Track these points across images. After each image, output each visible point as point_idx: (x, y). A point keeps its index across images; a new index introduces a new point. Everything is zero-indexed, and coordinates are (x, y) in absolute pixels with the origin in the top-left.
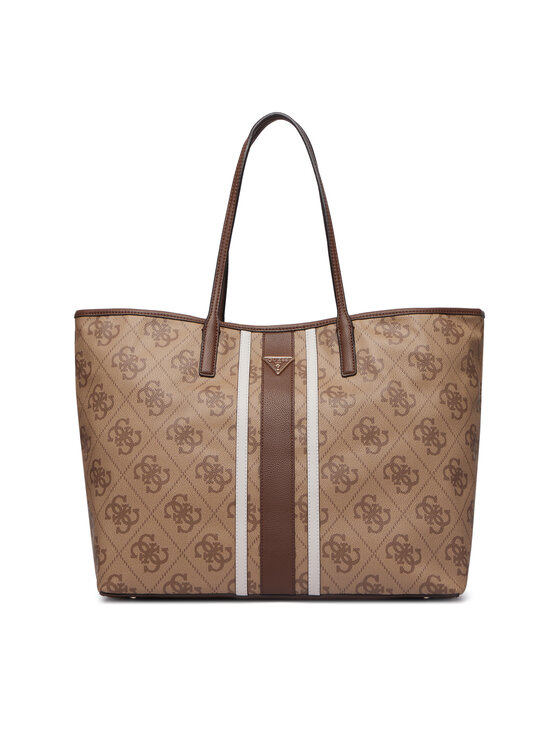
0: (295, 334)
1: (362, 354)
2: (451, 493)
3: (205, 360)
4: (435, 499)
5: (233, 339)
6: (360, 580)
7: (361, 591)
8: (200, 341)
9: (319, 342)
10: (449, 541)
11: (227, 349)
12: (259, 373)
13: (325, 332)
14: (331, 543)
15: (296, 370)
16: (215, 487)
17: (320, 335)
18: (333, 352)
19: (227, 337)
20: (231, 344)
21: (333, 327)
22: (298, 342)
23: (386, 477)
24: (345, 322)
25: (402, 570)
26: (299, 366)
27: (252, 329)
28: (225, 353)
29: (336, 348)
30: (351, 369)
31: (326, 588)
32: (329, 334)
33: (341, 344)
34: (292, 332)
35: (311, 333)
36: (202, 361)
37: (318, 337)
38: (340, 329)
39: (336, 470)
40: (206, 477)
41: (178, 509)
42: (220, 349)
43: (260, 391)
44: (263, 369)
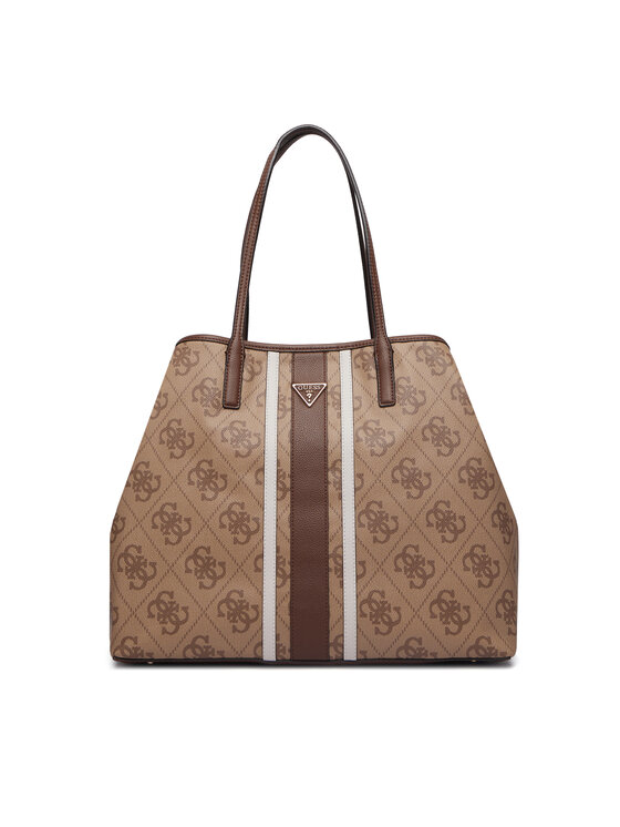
0: (328, 355)
1: (402, 383)
2: (500, 541)
3: (229, 389)
4: (483, 548)
5: (259, 363)
6: (402, 642)
7: (403, 655)
8: (224, 366)
9: (355, 366)
10: (499, 597)
11: (253, 374)
12: (288, 404)
13: (361, 355)
14: (369, 601)
15: (330, 400)
16: (242, 538)
17: (356, 357)
18: (369, 377)
19: (252, 360)
20: (257, 369)
21: (370, 350)
22: (331, 365)
23: (430, 525)
24: (384, 344)
25: (448, 632)
26: (333, 393)
27: (280, 349)
28: (251, 379)
29: (373, 372)
30: (389, 398)
31: (364, 653)
32: (366, 357)
33: (379, 369)
34: (325, 352)
35: (345, 355)
36: (225, 390)
37: (354, 359)
38: (377, 353)
39: (373, 518)
40: (231, 527)
41: (200, 562)
42: (246, 375)
43: (289, 427)
44: (292, 399)
